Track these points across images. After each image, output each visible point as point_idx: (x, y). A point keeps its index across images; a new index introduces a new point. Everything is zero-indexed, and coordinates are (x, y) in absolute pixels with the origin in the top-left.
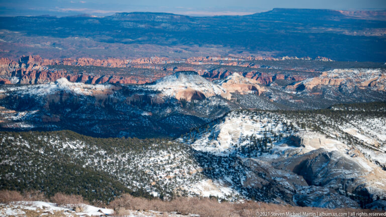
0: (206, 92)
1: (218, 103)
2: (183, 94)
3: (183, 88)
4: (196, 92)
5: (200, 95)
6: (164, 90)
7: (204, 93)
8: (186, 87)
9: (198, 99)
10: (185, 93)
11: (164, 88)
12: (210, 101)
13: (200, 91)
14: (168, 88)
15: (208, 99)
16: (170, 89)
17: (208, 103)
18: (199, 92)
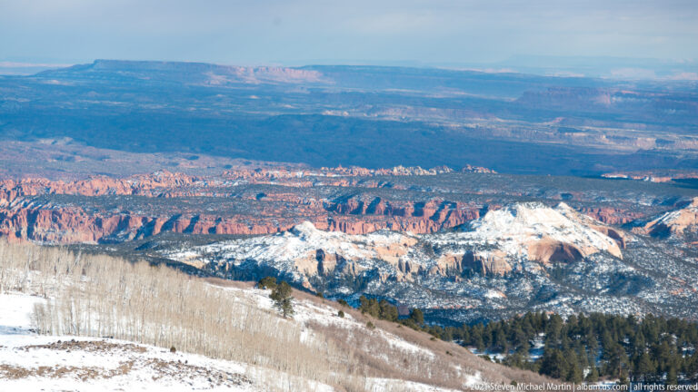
0: (581, 245)
1: (613, 267)
2: (535, 250)
3: (534, 238)
4: (561, 244)
5: (569, 252)
6: (500, 242)
7: (577, 247)
8: (540, 236)
9: (565, 261)
10: (539, 247)
11: (499, 239)
12: (594, 264)
13: (569, 242)
14: (506, 237)
15: (587, 260)
16: (509, 239)
17: (592, 268)
18: (567, 245)
